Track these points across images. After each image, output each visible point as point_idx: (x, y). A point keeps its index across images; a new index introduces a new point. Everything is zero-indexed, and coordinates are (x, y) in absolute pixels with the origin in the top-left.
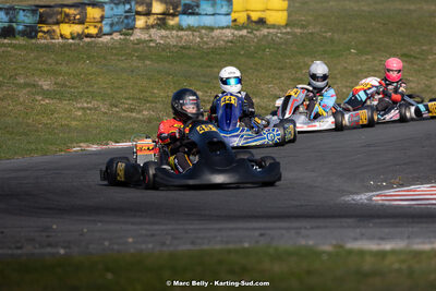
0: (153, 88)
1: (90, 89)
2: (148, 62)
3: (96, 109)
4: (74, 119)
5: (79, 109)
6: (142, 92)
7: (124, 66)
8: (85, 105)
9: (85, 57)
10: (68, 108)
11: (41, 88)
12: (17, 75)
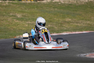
0: (55, 17)
1: (33, 18)
2: (56, 9)
3: (33, 24)
4: (24, 27)
5: (27, 24)
6: (51, 19)
7: (47, 10)
8: (30, 23)
9: (35, 7)
10: (23, 24)
11: (17, 17)
12: (10, 12)
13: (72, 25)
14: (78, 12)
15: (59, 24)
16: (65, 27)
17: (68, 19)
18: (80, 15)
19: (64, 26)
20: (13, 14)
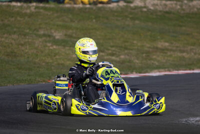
0: (134, 40)
2: (137, 22)
4: (69, 60)
6: (127, 42)
9: (93, 17)
10: (67, 52)
11: (54, 38)
12: (40, 28)
13: (171, 56)
14: (184, 28)
15: (143, 53)
16: (155, 60)
17: (163, 43)
18: (188, 34)
19: (154, 57)
20: (46, 32)
